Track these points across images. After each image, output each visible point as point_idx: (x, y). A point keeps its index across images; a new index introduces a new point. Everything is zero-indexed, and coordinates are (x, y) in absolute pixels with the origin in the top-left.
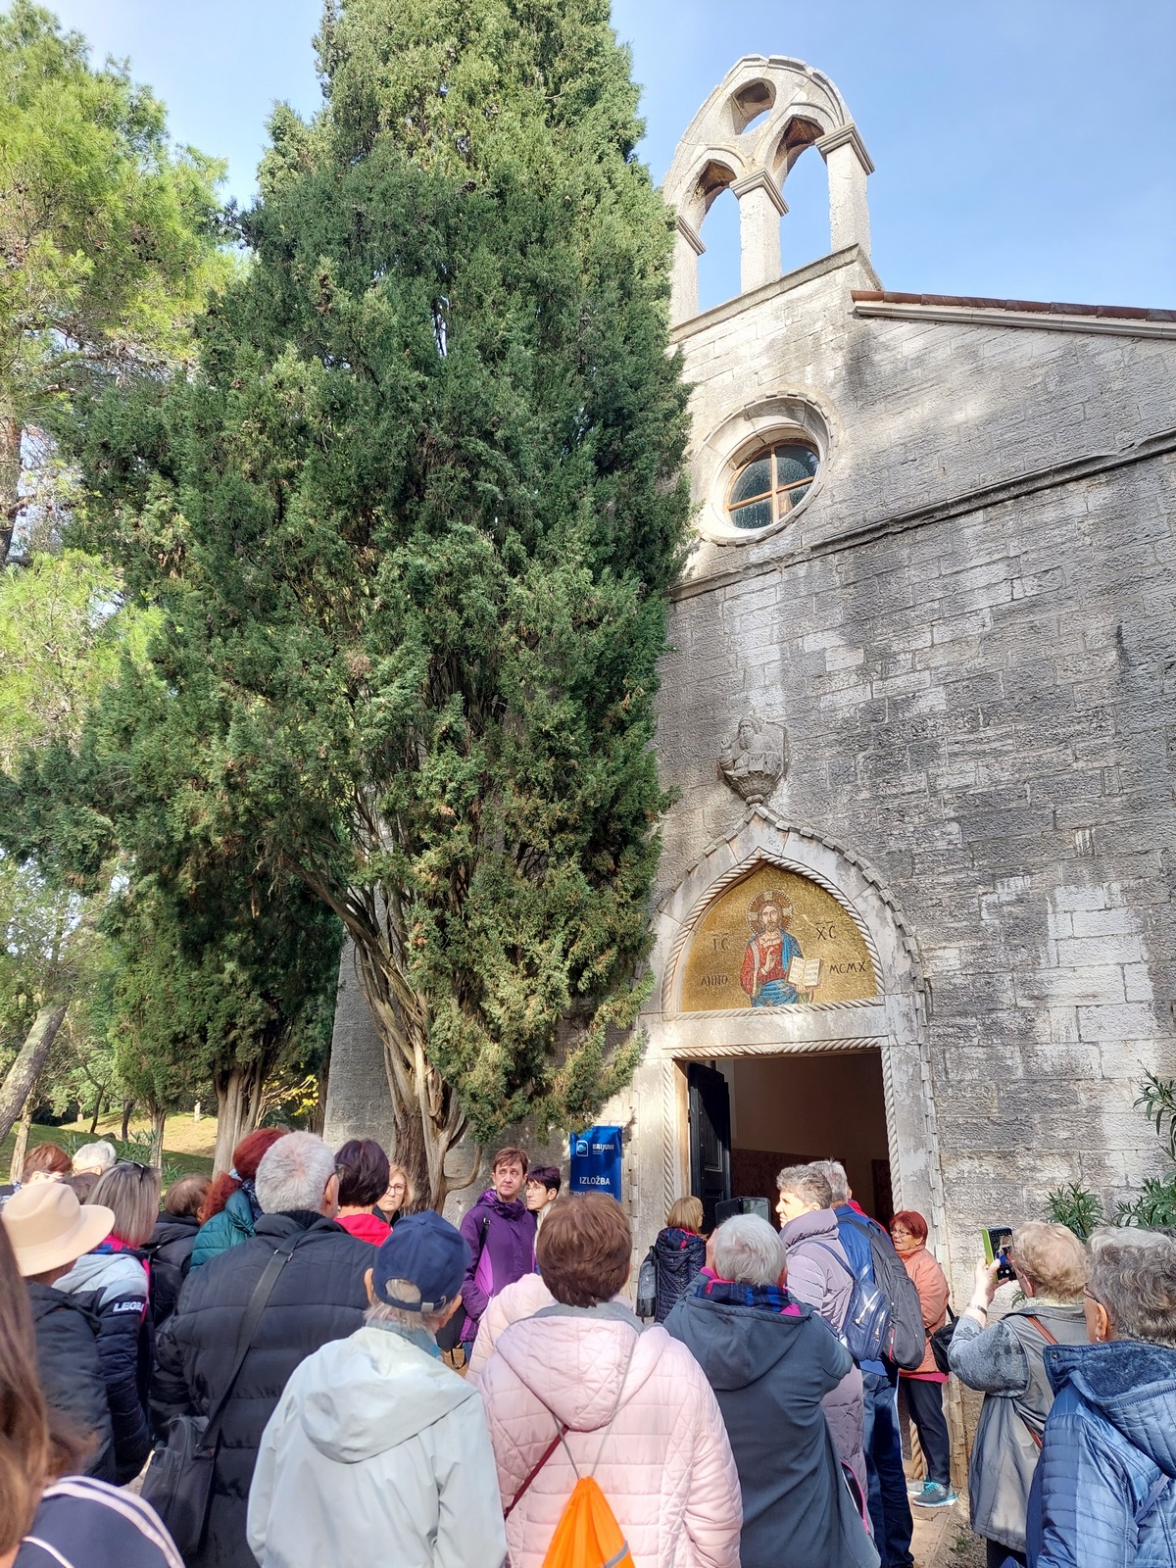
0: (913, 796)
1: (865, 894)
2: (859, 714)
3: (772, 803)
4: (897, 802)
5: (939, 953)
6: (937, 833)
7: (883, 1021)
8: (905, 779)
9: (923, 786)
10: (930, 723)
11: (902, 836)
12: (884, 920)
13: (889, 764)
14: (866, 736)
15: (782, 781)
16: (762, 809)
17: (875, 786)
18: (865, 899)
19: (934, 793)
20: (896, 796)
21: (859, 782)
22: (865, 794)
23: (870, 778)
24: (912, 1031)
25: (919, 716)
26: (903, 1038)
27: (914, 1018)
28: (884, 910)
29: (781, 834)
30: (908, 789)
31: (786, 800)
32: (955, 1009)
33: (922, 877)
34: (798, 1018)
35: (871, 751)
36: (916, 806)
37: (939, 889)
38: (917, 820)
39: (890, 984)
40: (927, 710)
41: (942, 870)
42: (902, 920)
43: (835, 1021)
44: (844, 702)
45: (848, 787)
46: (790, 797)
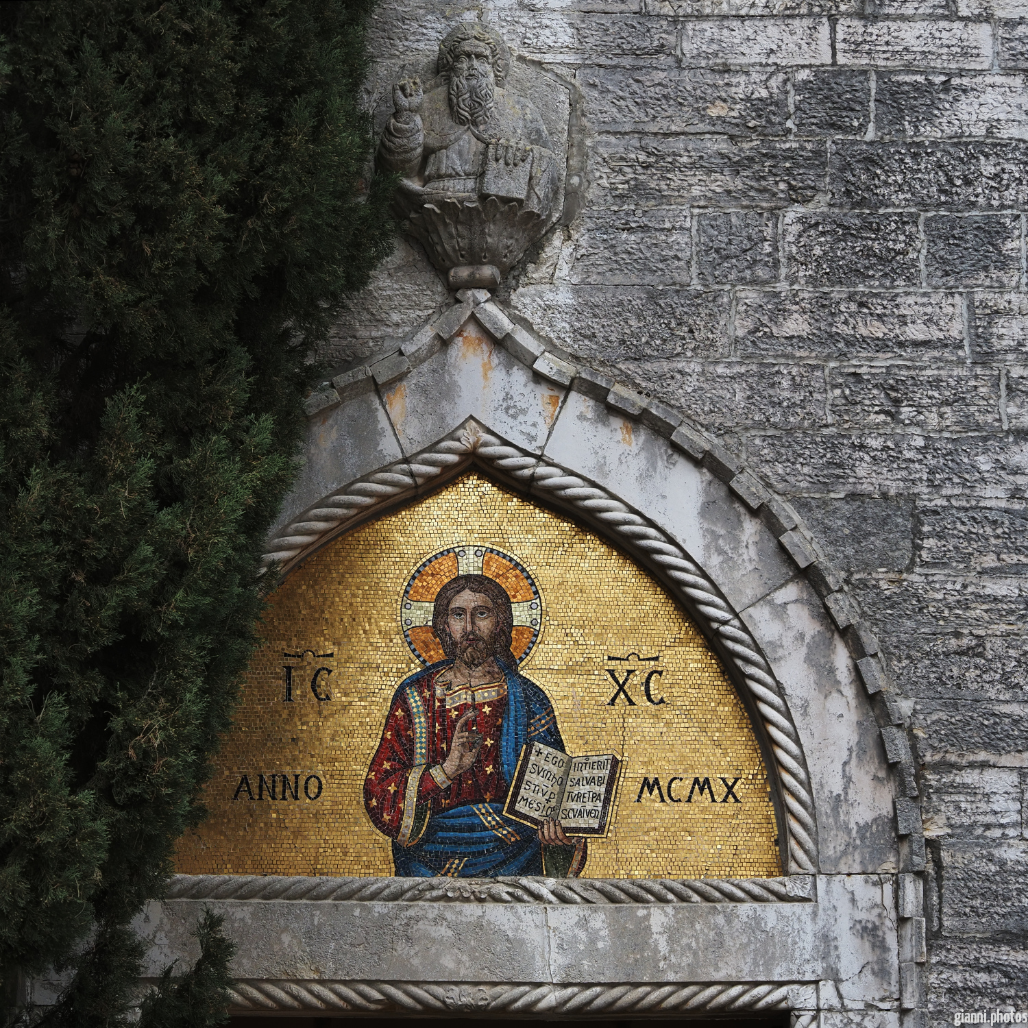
0: (928, 355)
1: (781, 596)
2: (793, 99)
3: (525, 298)
4: (883, 361)
5: (970, 777)
6: (984, 462)
7: (808, 942)
8: (909, 304)
9: (957, 329)
10: (988, 168)
11: (891, 457)
12: (826, 673)
13: (868, 253)
14: (808, 164)
15: (557, 239)
16: (491, 308)
17: (823, 304)
18: (780, 611)
19: (985, 357)
20: (882, 345)
21: (783, 287)
22: (796, 325)
23: (811, 280)
24: (882, 972)
25: (958, 141)
26: (857, 992)
27: (891, 939)
28: (830, 645)
29: (544, 392)
30: (916, 332)
31: (564, 297)
32: (999, 924)
33: (939, 575)
34: (565, 918)
35: (819, 205)
36: (936, 383)
37: (979, 611)
38: (933, 419)
39: (833, 846)
40: (979, 131)
41: (990, 561)
42: (877, 679)
43: (673, 934)
44: (753, 54)
45: (751, 295)
46: (576, 289)
